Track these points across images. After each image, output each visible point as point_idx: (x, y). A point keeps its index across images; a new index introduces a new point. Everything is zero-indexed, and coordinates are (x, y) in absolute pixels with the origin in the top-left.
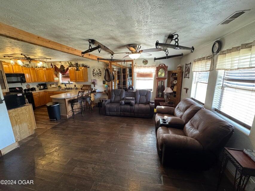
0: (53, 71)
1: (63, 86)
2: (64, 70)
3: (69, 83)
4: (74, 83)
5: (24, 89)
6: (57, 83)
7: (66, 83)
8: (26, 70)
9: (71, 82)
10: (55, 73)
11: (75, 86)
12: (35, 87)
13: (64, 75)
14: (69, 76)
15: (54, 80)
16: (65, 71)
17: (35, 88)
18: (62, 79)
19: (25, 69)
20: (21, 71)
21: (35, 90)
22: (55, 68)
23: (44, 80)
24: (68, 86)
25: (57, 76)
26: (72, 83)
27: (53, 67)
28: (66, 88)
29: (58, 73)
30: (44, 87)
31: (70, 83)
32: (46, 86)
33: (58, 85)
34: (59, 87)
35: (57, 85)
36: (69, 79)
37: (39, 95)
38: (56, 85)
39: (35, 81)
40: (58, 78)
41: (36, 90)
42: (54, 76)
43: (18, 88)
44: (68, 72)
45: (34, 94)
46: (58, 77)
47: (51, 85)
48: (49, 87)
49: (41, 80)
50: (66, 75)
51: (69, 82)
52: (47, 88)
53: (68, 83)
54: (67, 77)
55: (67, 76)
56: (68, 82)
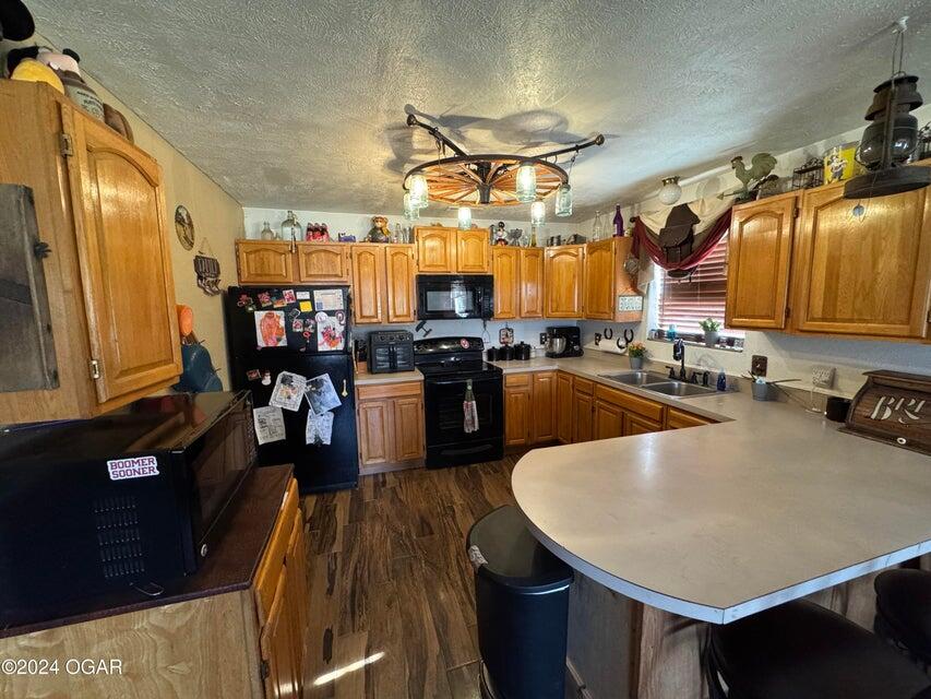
0: (617, 259)
1: (662, 355)
2: (691, 237)
3: (708, 339)
4: (753, 342)
5: (487, 347)
6: (629, 330)
7: (686, 337)
8: (505, 259)
9: (723, 333)
10: (627, 270)
11: (760, 365)
12: (533, 341)
13: (684, 280)
14: (724, 284)
15: (614, 310)
16: (696, 244)
17: (528, 347)
18: (662, 307)
19: (501, 255)
20: (485, 266)
21: (528, 358)
22: (634, 233)
23: (572, 309)
24: (695, 358)
25: (636, 285)
26: (731, 342)
27: (621, 232)
28: (677, 371)
29: (645, 266)
30: (568, 346)
31: (718, 341)
32: (577, 342)
33: (636, 342)
34: (639, 354)
35: (628, 342)
36: (715, 312)
37: (529, 388)
38: (622, 343)
39: (531, 315)
40: (638, 299)
41: (533, 355)
42: (622, 286)
43: (468, 339)
44: (718, 253)
45: (509, 381)
46: (639, 293)
47: (598, 337)
48: (589, 345)
49: (557, 311)
50: (697, 277)
51: (709, 329)
52: (579, 354)
53: (698, 338)
54: (708, 290)
55: (703, 285)
56: (701, 332)
